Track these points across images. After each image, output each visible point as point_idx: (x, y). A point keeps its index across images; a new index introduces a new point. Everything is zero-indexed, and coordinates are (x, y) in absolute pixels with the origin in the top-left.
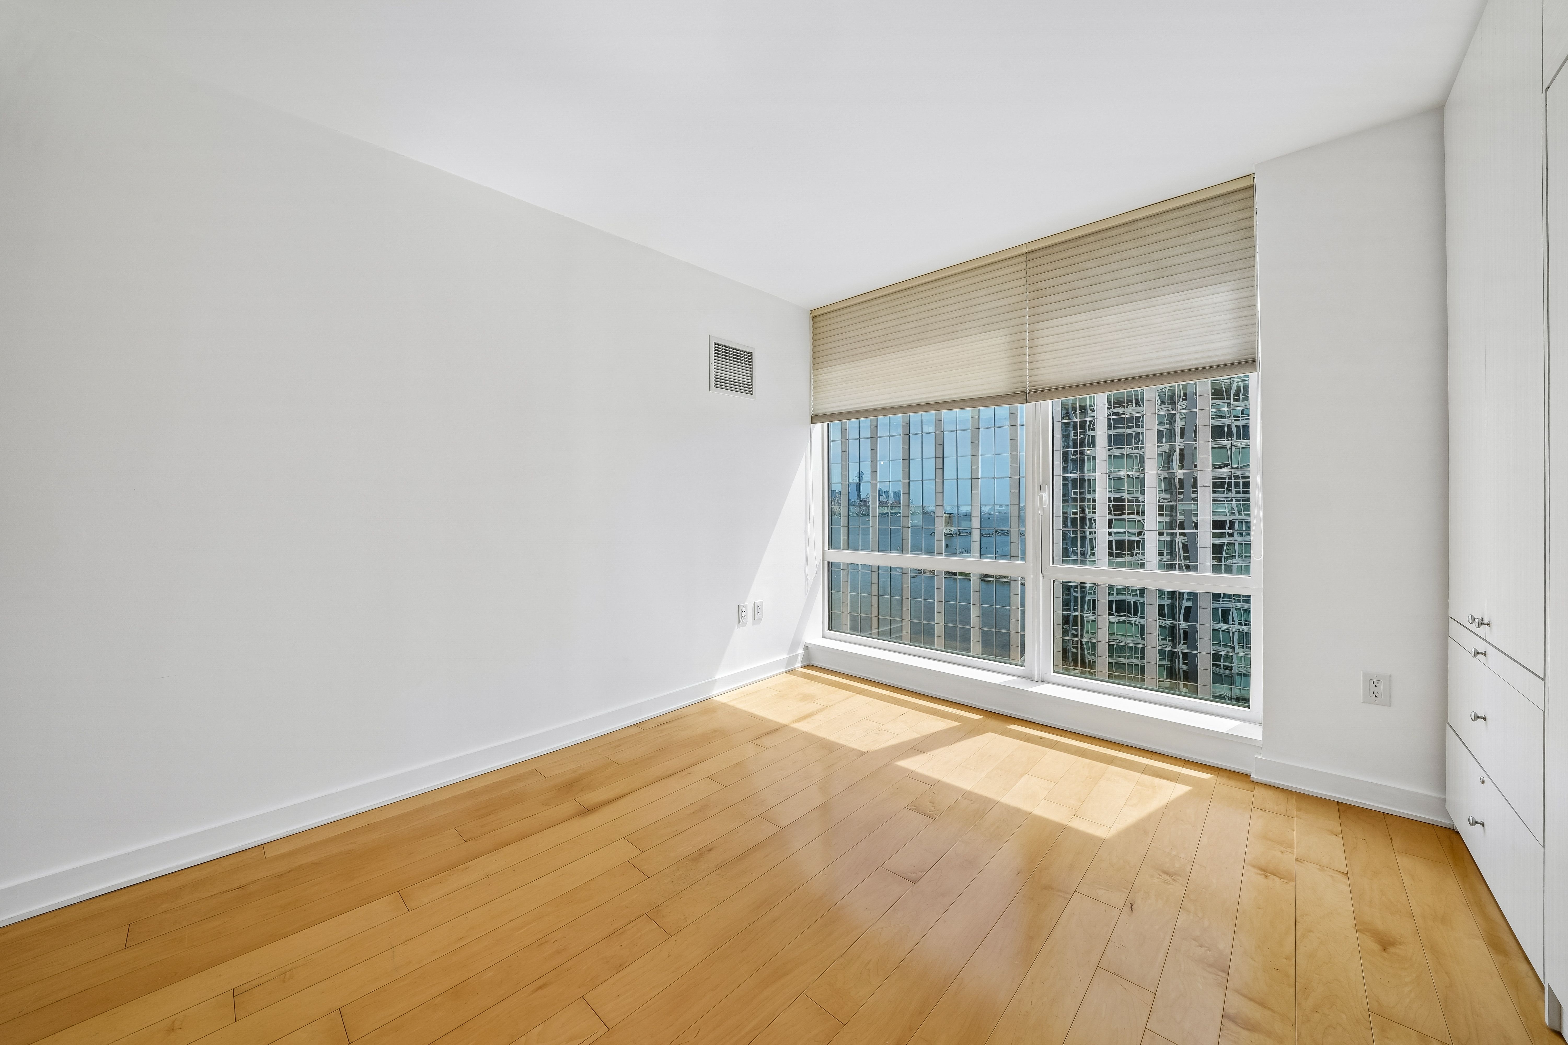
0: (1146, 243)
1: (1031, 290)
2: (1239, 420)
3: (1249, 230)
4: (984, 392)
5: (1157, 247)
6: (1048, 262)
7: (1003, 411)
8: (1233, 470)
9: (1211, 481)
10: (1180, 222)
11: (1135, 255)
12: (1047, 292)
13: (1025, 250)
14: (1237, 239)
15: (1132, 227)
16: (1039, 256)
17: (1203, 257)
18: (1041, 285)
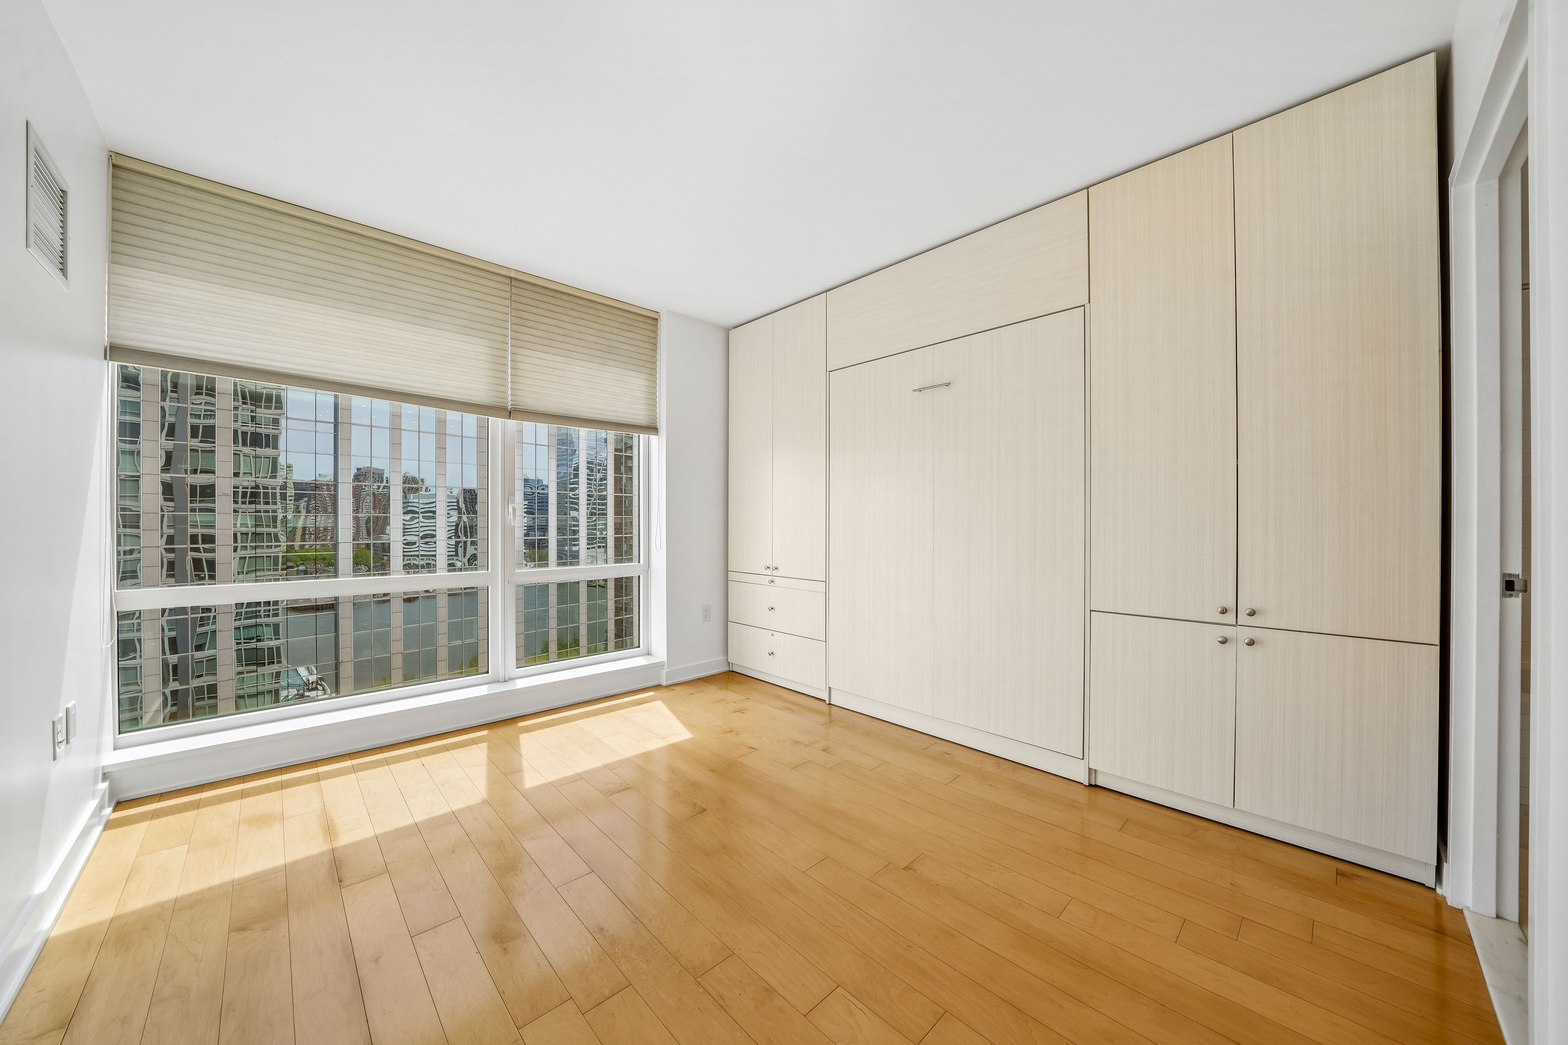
0: (602, 323)
1: (515, 315)
2: (248, 426)
3: (653, 344)
4: (463, 397)
5: (608, 329)
6: (530, 297)
7: (471, 419)
8: (257, 479)
9: (233, 490)
10: (621, 320)
11: (595, 328)
12: (530, 324)
13: (513, 275)
14: (649, 348)
15: (594, 306)
16: (522, 287)
17: (632, 350)
18: (524, 315)
